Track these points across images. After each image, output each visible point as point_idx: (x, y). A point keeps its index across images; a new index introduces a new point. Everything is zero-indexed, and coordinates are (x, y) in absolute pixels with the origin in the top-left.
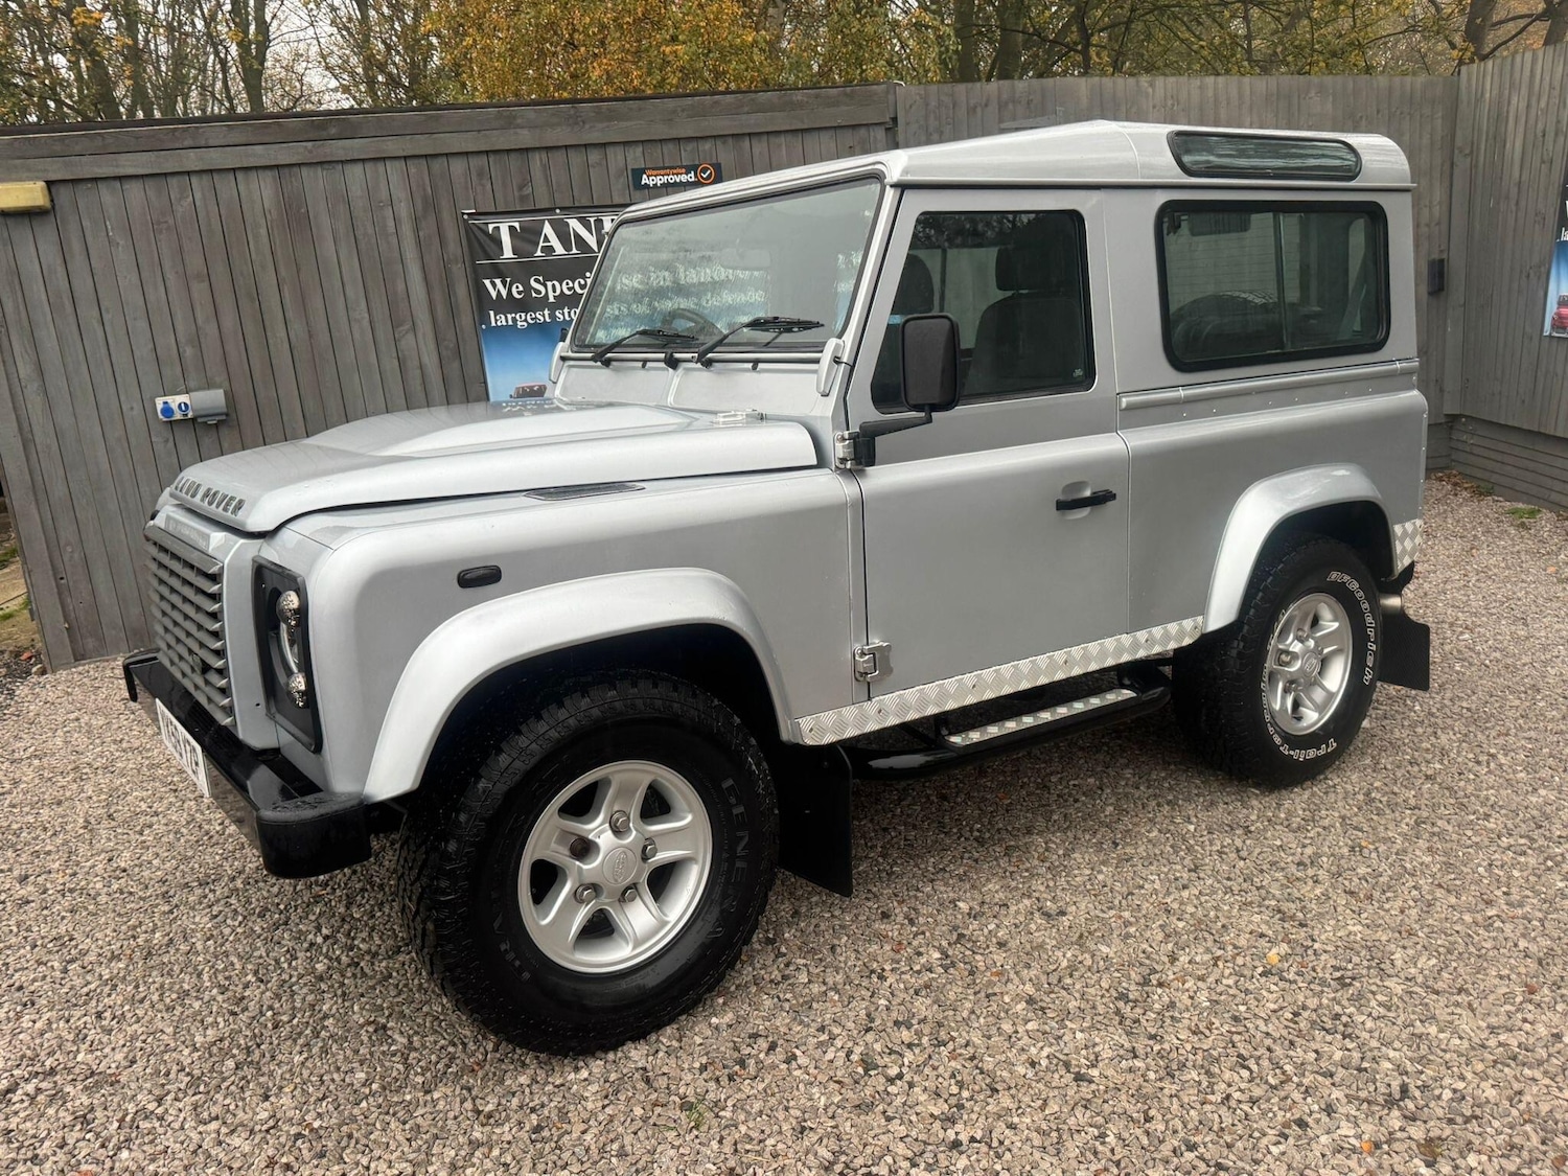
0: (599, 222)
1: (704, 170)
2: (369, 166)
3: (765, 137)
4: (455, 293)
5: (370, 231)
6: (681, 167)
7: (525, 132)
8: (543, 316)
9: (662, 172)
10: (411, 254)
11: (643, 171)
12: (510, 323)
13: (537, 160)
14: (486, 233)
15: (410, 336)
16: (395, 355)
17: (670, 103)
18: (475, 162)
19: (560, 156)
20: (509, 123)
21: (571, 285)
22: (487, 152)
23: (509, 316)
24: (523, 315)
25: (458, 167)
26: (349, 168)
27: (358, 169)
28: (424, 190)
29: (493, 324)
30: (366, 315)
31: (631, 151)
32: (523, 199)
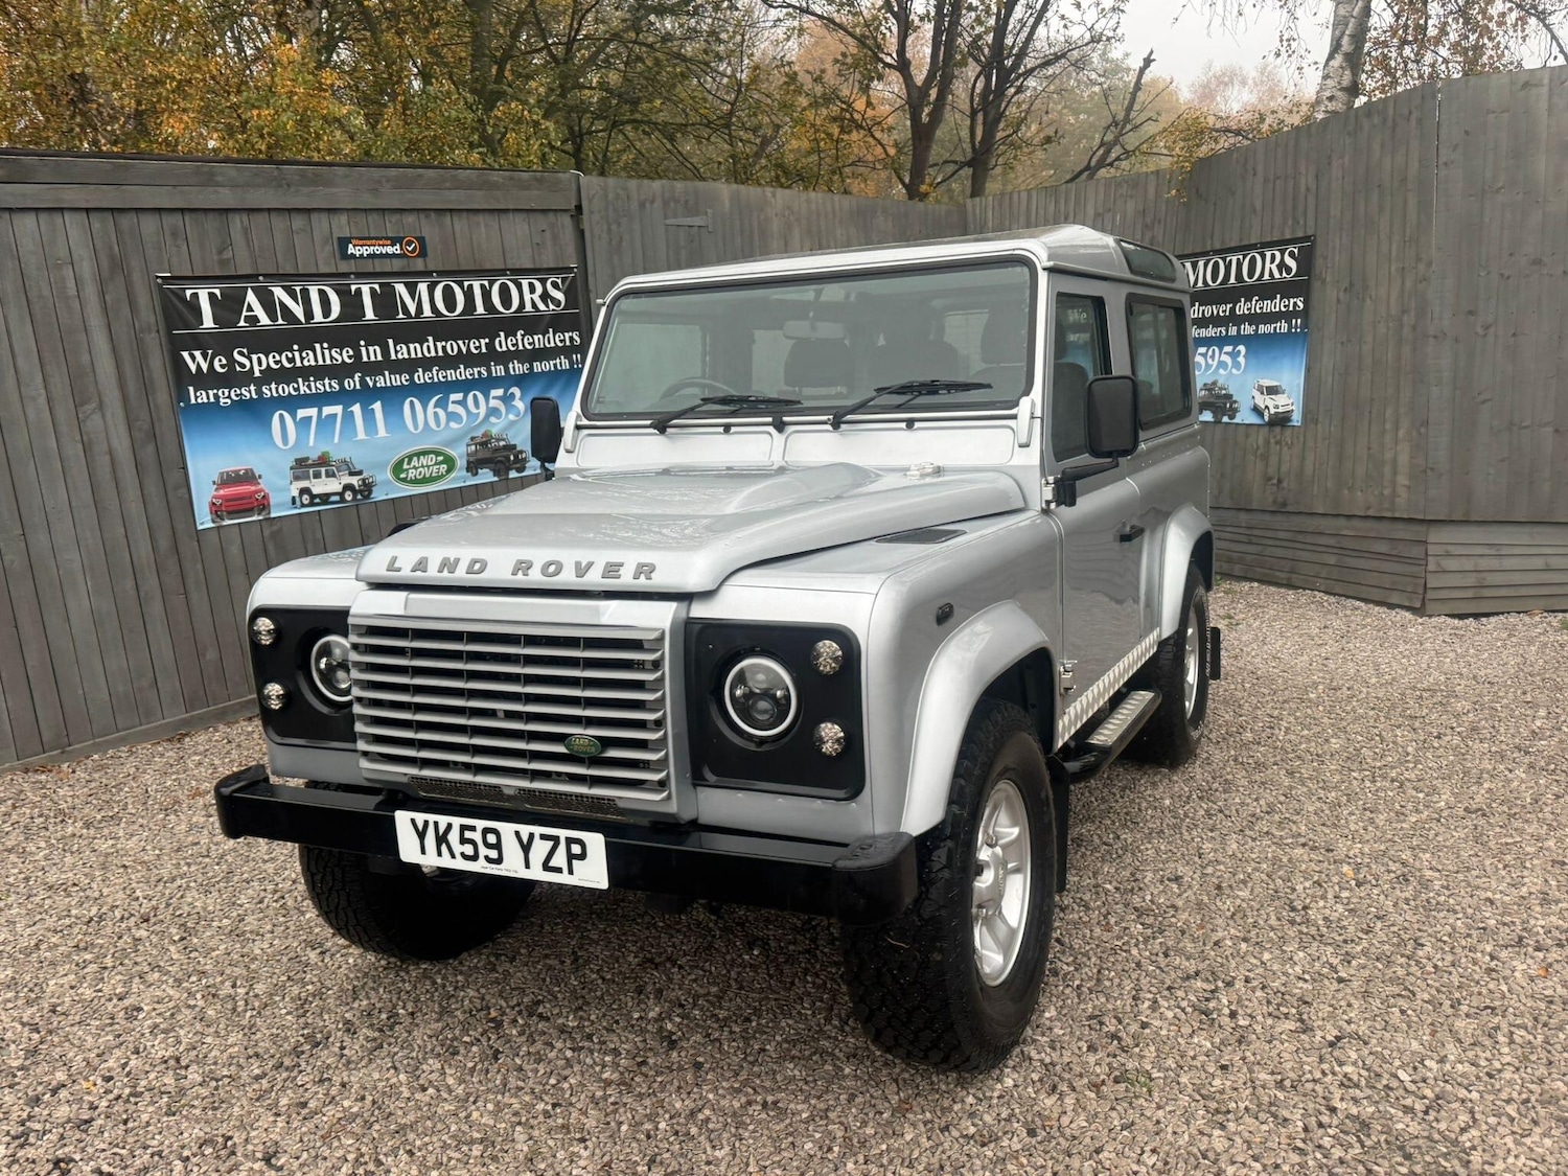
0: (305, 293)
1: (409, 243)
2: (43, 217)
3: (465, 214)
4: (148, 366)
5: (46, 292)
6: (387, 238)
7: (225, 191)
8: (249, 392)
9: (369, 242)
10: (96, 321)
11: (348, 240)
12: (212, 400)
13: (237, 223)
14: (183, 299)
15: (97, 418)
16: (78, 438)
17: (376, 173)
18: (170, 220)
19: (262, 218)
20: (209, 181)
21: (278, 358)
22: (182, 210)
23: (211, 392)
24: (226, 391)
25: (149, 224)
26: (18, 219)
27: (29, 221)
28: (111, 248)
29: (193, 401)
30: (43, 391)
31: (336, 218)
32: (223, 263)
